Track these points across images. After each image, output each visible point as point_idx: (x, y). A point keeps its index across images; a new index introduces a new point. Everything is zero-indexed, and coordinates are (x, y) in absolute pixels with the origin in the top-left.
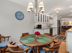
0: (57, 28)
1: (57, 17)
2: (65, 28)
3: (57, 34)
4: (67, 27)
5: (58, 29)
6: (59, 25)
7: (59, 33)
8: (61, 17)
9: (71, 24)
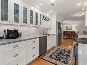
0: (56, 35)
1: (56, 16)
2: (68, 34)
3: (56, 46)
4: (70, 33)
5: (57, 37)
6: (59, 30)
7: (59, 43)
8: (63, 18)
9: (75, 29)
